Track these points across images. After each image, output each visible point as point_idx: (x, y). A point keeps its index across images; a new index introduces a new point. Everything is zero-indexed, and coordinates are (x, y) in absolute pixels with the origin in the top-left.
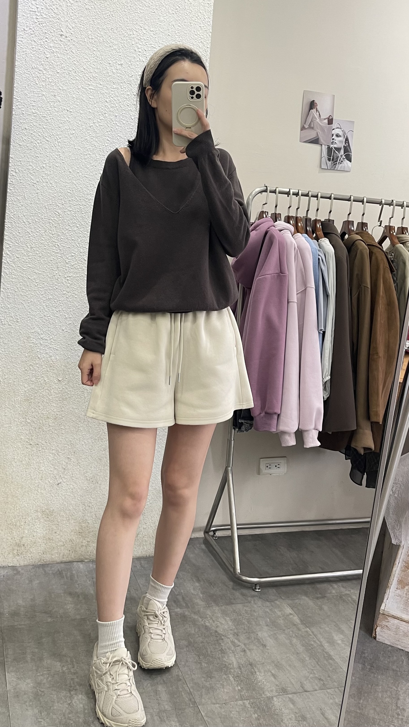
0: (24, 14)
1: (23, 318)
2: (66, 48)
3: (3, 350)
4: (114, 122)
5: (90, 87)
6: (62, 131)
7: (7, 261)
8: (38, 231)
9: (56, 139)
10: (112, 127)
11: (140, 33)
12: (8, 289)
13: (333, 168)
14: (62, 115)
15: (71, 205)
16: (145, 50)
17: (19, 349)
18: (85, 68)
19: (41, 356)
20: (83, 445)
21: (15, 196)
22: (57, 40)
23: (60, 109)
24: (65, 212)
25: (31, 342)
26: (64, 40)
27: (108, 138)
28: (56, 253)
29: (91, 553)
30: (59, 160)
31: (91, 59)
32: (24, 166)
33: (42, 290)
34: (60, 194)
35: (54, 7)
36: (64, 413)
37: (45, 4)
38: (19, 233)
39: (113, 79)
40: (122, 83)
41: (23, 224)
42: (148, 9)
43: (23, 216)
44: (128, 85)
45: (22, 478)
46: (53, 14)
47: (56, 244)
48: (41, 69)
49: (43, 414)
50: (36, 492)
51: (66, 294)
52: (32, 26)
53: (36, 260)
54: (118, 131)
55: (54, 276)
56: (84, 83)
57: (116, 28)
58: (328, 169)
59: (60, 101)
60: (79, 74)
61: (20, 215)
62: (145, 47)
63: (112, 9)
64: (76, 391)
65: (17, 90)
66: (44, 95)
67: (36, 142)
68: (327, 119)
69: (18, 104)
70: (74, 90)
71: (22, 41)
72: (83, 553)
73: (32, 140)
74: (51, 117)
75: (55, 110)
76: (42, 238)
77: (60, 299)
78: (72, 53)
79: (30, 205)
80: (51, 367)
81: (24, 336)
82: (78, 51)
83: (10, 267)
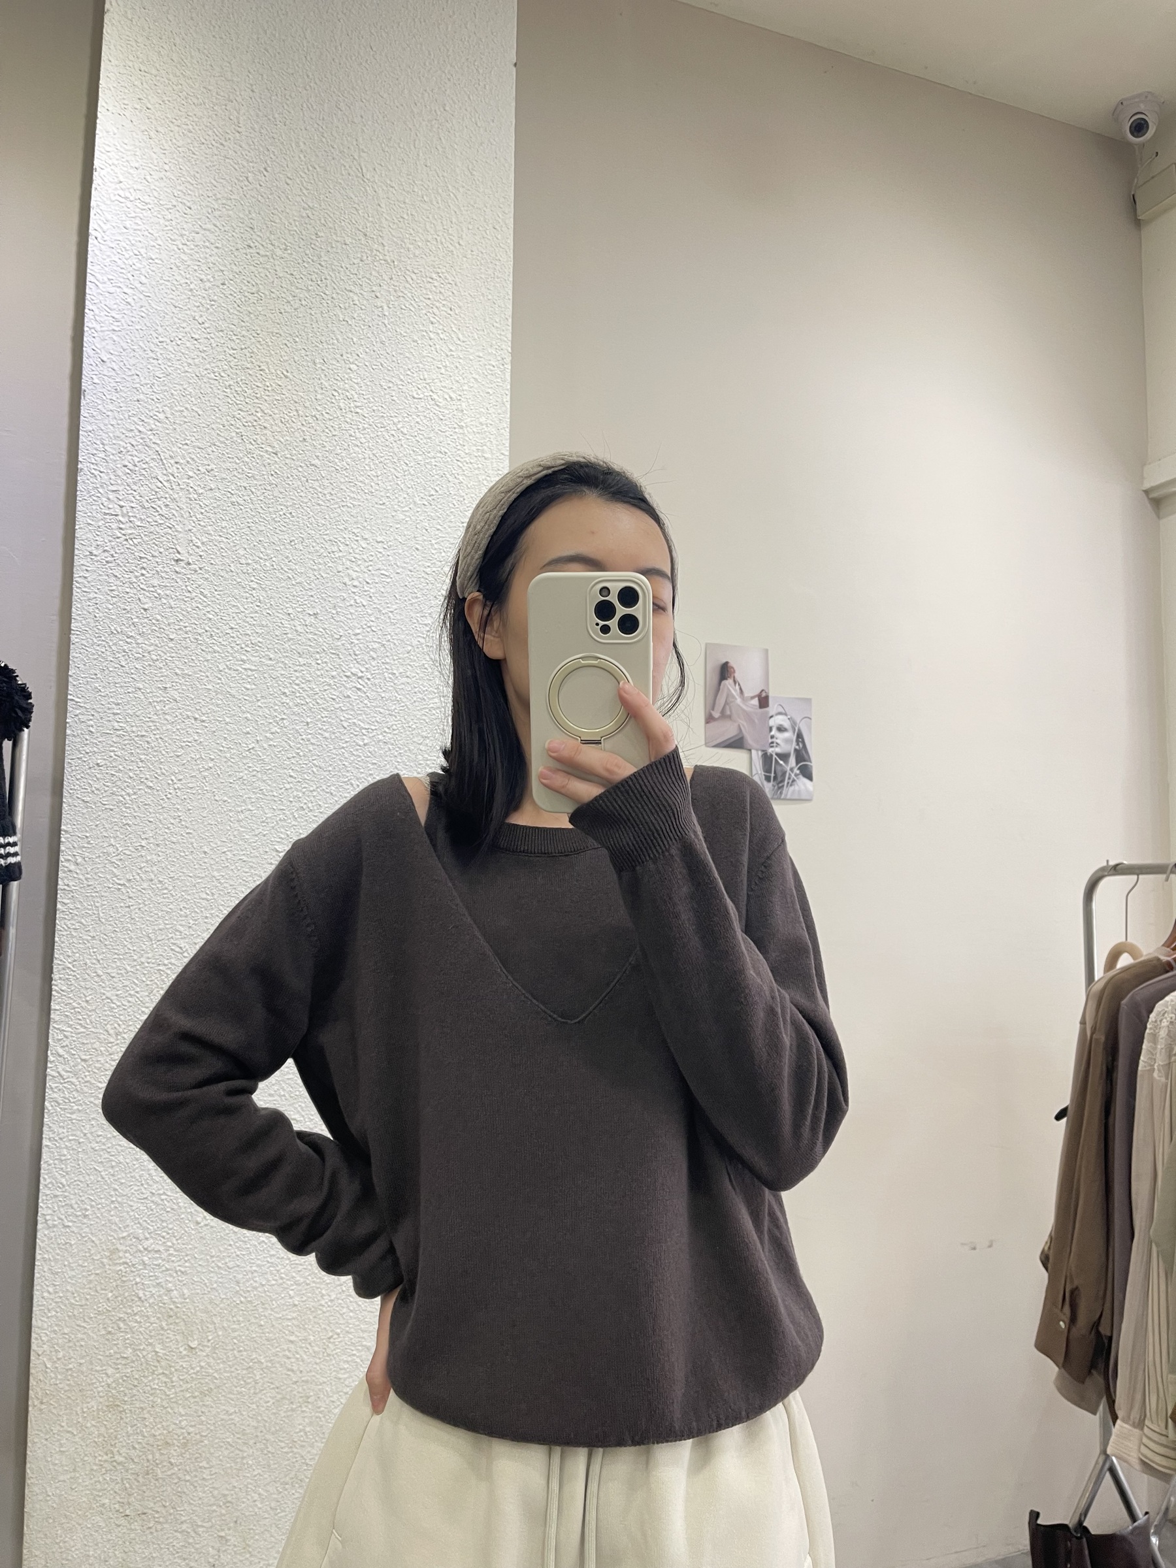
0: (90, 522)
1: (100, 1206)
2: (189, 588)
3: (51, 1290)
4: (304, 737)
5: (246, 666)
6: (184, 764)
7: (58, 1072)
8: (132, 992)
9: (170, 782)
10: (299, 748)
11: (355, 547)
12: (61, 1139)
13: (777, 796)
14: (183, 730)
16: (368, 583)
17: (90, 1282)
18: (233, 626)
19: (147, 1293)
20: (255, 1501)
21: (76, 918)
22: (169, 570)
23: (177, 716)
25: (121, 1261)
26: (183, 571)
27: (290, 771)
30: (178, 829)
31: (246, 607)
32: (96, 849)
34: (182, 905)
35: (159, 503)
36: (204, 1428)
37: (138, 498)
38: (87, 1001)
39: (297, 645)
40: (318, 652)
41: (96, 979)
42: (369, 497)
43: (94, 961)
44: (333, 656)
46: (158, 517)
48: (132, 634)
49: (155, 1436)
52: (108, 544)
54: (312, 756)
56: (231, 658)
57: (301, 539)
59: (179, 699)
60: (221, 640)
61: (89, 959)
62: (366, 575)
63: (290, 500)
64: (233, 1369)
65: (75, 683)
66: (140, 689)
67: (124, 793)
68: (757, 699)
69: (78, 712)
70: (208, 674)
71: (85, 578)
73: (114, 789)
74: (158, 736)
75: (167, 720)
78: (202, 597)
79: (113, 936)
80: (171, 1317)
81: (103, 1250)
82: (216, 590)
83: (65, 1085)
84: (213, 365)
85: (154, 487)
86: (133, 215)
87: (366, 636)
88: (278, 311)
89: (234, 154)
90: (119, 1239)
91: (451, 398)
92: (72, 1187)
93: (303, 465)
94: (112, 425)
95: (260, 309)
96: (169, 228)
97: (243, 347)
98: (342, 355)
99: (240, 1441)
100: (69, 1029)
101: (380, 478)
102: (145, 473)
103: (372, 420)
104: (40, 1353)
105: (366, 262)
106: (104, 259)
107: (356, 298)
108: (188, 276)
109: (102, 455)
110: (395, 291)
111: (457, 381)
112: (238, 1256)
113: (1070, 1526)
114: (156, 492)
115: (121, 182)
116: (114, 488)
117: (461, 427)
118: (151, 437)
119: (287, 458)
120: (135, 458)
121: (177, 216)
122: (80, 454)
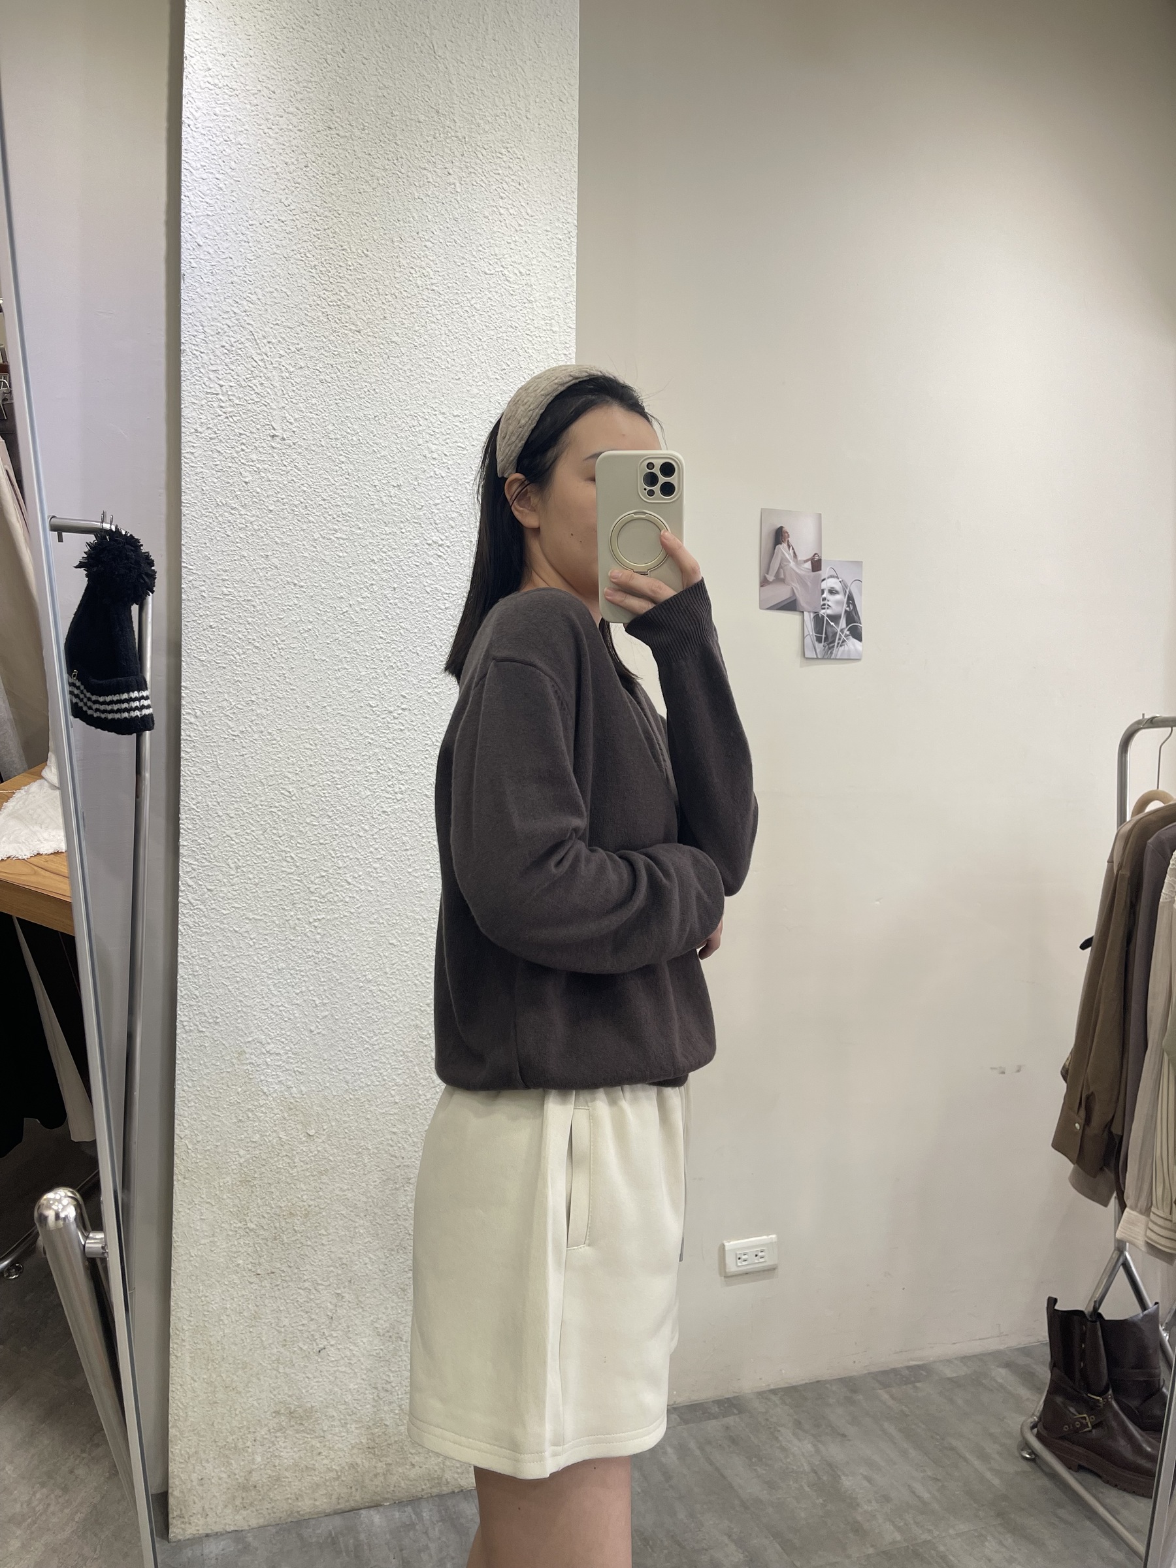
0: (195, 401)
1: (228, 1015)
2: (284, 462)
3: (190, 1084)
4: (392, 601)
5: (339, 535)
6: (286, 627)
7: (189, 901)
8: (248, 831)
9: (274, 642)
10: (387, 612)
11: (434, 421)
12: (193, 957)
13: (828, 656)
14: (284, 594)
15: (314, 774)
16: (446, 455)
17: (223, 1078)
18: (325, 498)
19: (270, 1089)
20: (366, 1264)
21: (197, 765)
22: (265, 446)
23: (278, 582)
24: (302, 788)
25: (248, 1062)
26: (278, 446)
27: (380, 633)
28: (289, 874)
29: (395, 1486)
30: (282, 685)
31: (336, 479)
32: (212, 703)
33: (263, 952)
35: (254, 381)
36: (323, 1201)
37: (236, 377)
38: (210, 839)
39: (383, 515)
40: (402, 522)
41: (217, 819)
42: (446, 373)
43: (215, 803)
45: (244, 1348)
47: (288, 855)
48: (236, 506)
49: (281, 1207)
50: (275, 1372)
51: (313, 956)
52: (211, 421)
53: (248, 893)
54: (399, 619)
55: (287, 921)
56: (324, 528)
57: (384, 414)
58: (817, 658)
59: (279, 566)
60: (314, 511)
61: (211, 802)
62: (444, 448)
63: (373, 377)
64: (345, 1154)
65: (187, 552)
66: (244, 557)
67: (234, 653)
68: (810, 562)
69: (191, 578)
70: (305, 543)
71: (192, 453)
72: (379, 1489)
73: (226, 649)
74: (262, 601)
75: (269, 585)
76: (259, 846)
77: (303, 968)
78: (296, 471)
79: (230, 780)
80: (291, 1109)
81: (232, 1052)
82: (309, 464)
83: (195, 911)
84: (300, 246)
85: (249, 366)
86: (223, 101)
87: (445, 506)
88: (358, 191)
89: (314, 37)
90: (245, 1043)
91: (520, 273)
92: (204, 998)
93: (384, 342)
94: (210, 307)
95: (341, 189)
96: (255, 113)
97: (326, 227)
98: (418, 233)
99: (352, 1214)
100: (196, 863)
101: (455, 353)
102: (241, 353)
103: (447, 297)
104: (182, 1136)
105: (439, 139)
106: (197, 146)
107: (429, 175)
108: (274, 160)
109: (202, 336)
110: (467, 168)
111: (526, 256)
112: (346, 1060)
113: (1086, 1312)
114: (252, 371)
115: (210, 69)
116: (214, 368)
117: (531, 302)
118: (246, 318)
119: (369, 336)
120: (232, 339)
121: (262, 101)
122: (182, 336)
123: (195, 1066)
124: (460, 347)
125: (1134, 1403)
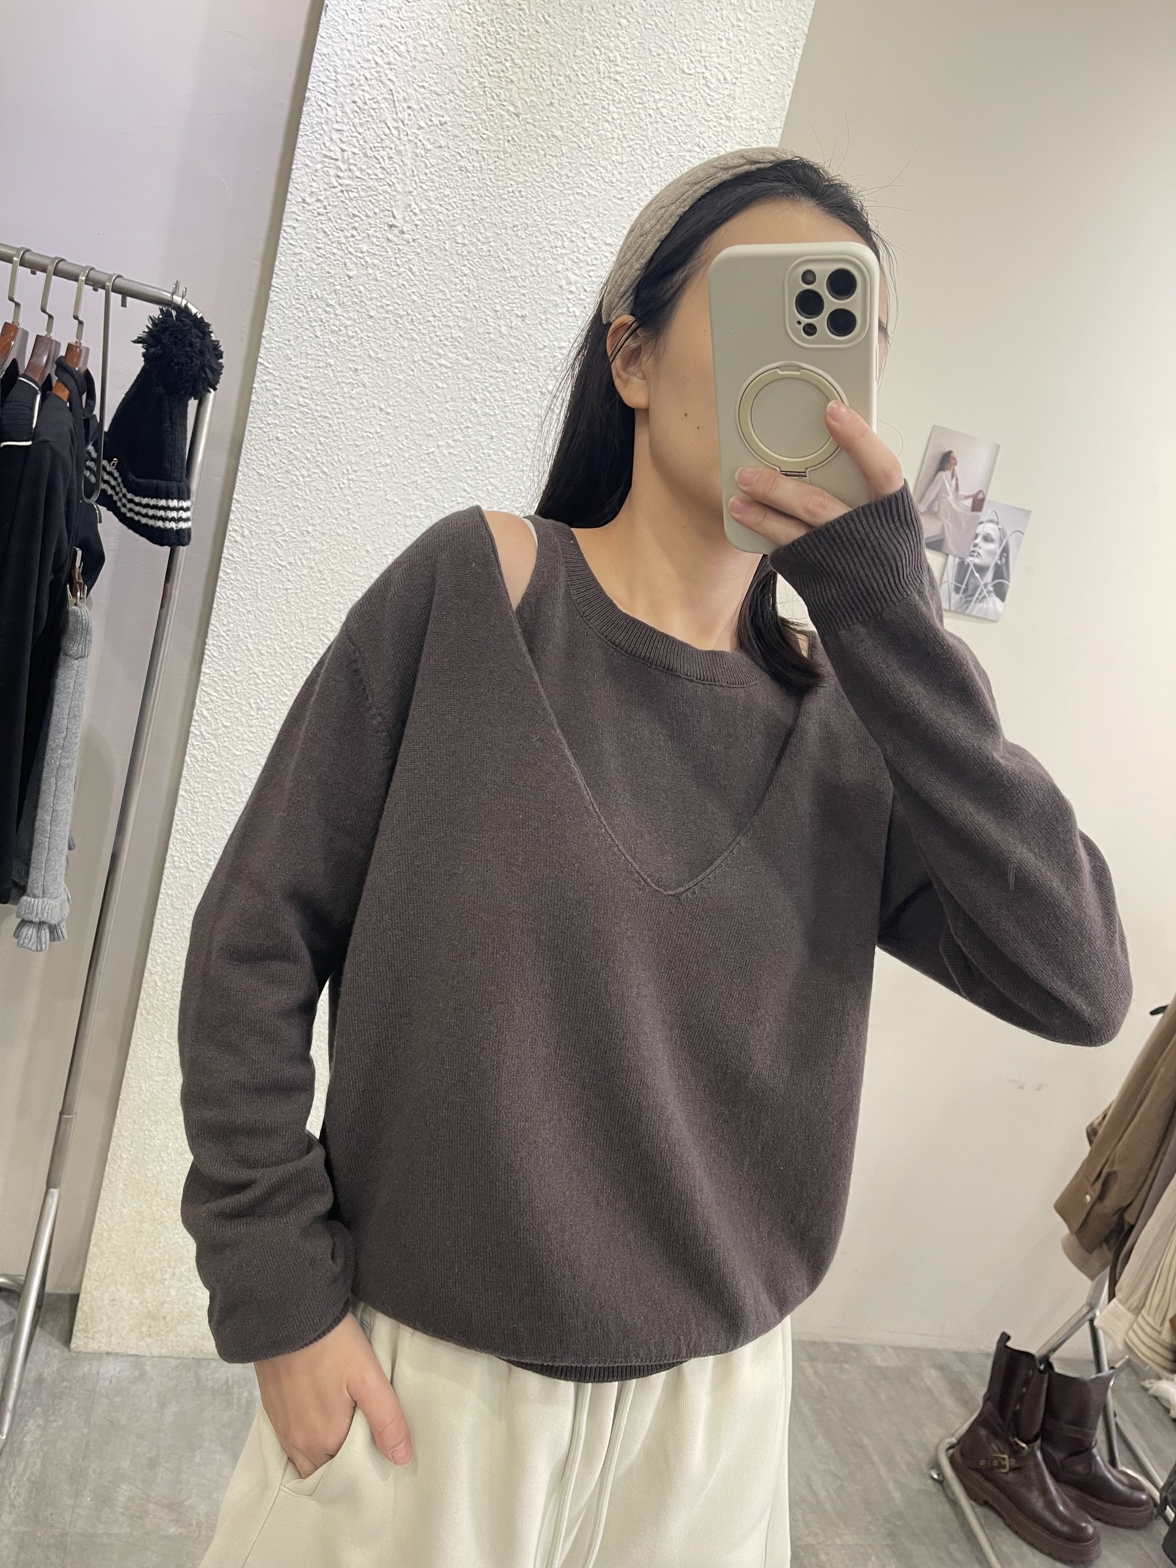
0: (308, 162)
2: (398, 260)
3: (170, 921)
4: (486, 451)
5: (443, 362)
6: (361, 456)
7: (201, 732)
8: (278, 673)
9: (345, 471)
10: (478, 462)
11: (581, 245)
12: (196, 793)
13: (963, 609)
14: (367, 419)
16: (585, 291)
18: (436, 313)
21: (235, 588)
22: (380, 236)
23: (363, 403)
26: (395, 239)
27: (465, 484)
30: (344, 521)
31: (453, 294)
35: (383, 153)
37: (362, 143)
39: (498, 349)
40: (517, 360)
41: (246, 652)
42: (608, 188)
43: (247, 636)
44: (532, 368)
46: (379, 170)
48: (332, 302)
52: (323, 192)
53: (265, 738)
54: (490, 473)
56: (428, 350)
57: (525, 225)
59: (367, 384)
60: (421, 327)
61: (243, 632)
63: (522, 175)
65: (267, 346)
66: (331, 365)
67: (298, 473)
68: (971, 500)
69: (266, 378)
70: (402, 363)
71: (294, 228)
73: (290, 467)
74: (340, 421)
75: (352, 405)
76: (286, 691)
78: (410, 274)
79: (268, 614)
82: (425, 269)
83: (206, 745)
85: (380, 133)
91: (725, 79)
92: (200, 837)
93: (544, 134)
94: (349, 51)
98: (614, 6)
100: (215, 694)
101: (625, 166)
102: (374, 114)
103: (631, 92)
104: (153, 972)
109: (333, 85)
111: (737, 60)
113: (1036, 1356)
114: (382, 140)
116: (339, 127)
117: (728, 118)
118: (388, 72)
119: (528, 123)
120: (366, 94)
122: (310, 80)
123: (178, 904)
124: (632, 158)
125: (1059, 1456)
